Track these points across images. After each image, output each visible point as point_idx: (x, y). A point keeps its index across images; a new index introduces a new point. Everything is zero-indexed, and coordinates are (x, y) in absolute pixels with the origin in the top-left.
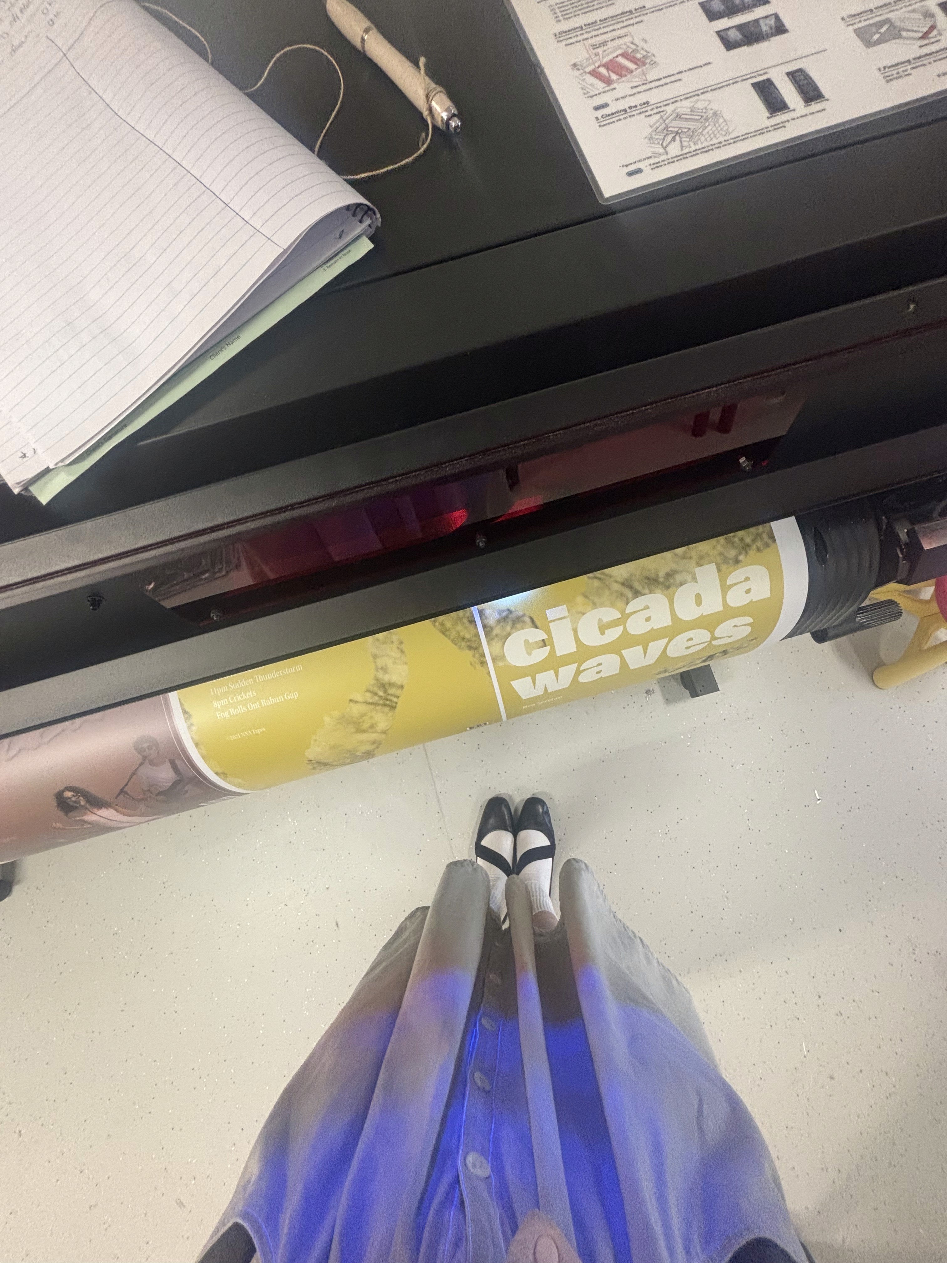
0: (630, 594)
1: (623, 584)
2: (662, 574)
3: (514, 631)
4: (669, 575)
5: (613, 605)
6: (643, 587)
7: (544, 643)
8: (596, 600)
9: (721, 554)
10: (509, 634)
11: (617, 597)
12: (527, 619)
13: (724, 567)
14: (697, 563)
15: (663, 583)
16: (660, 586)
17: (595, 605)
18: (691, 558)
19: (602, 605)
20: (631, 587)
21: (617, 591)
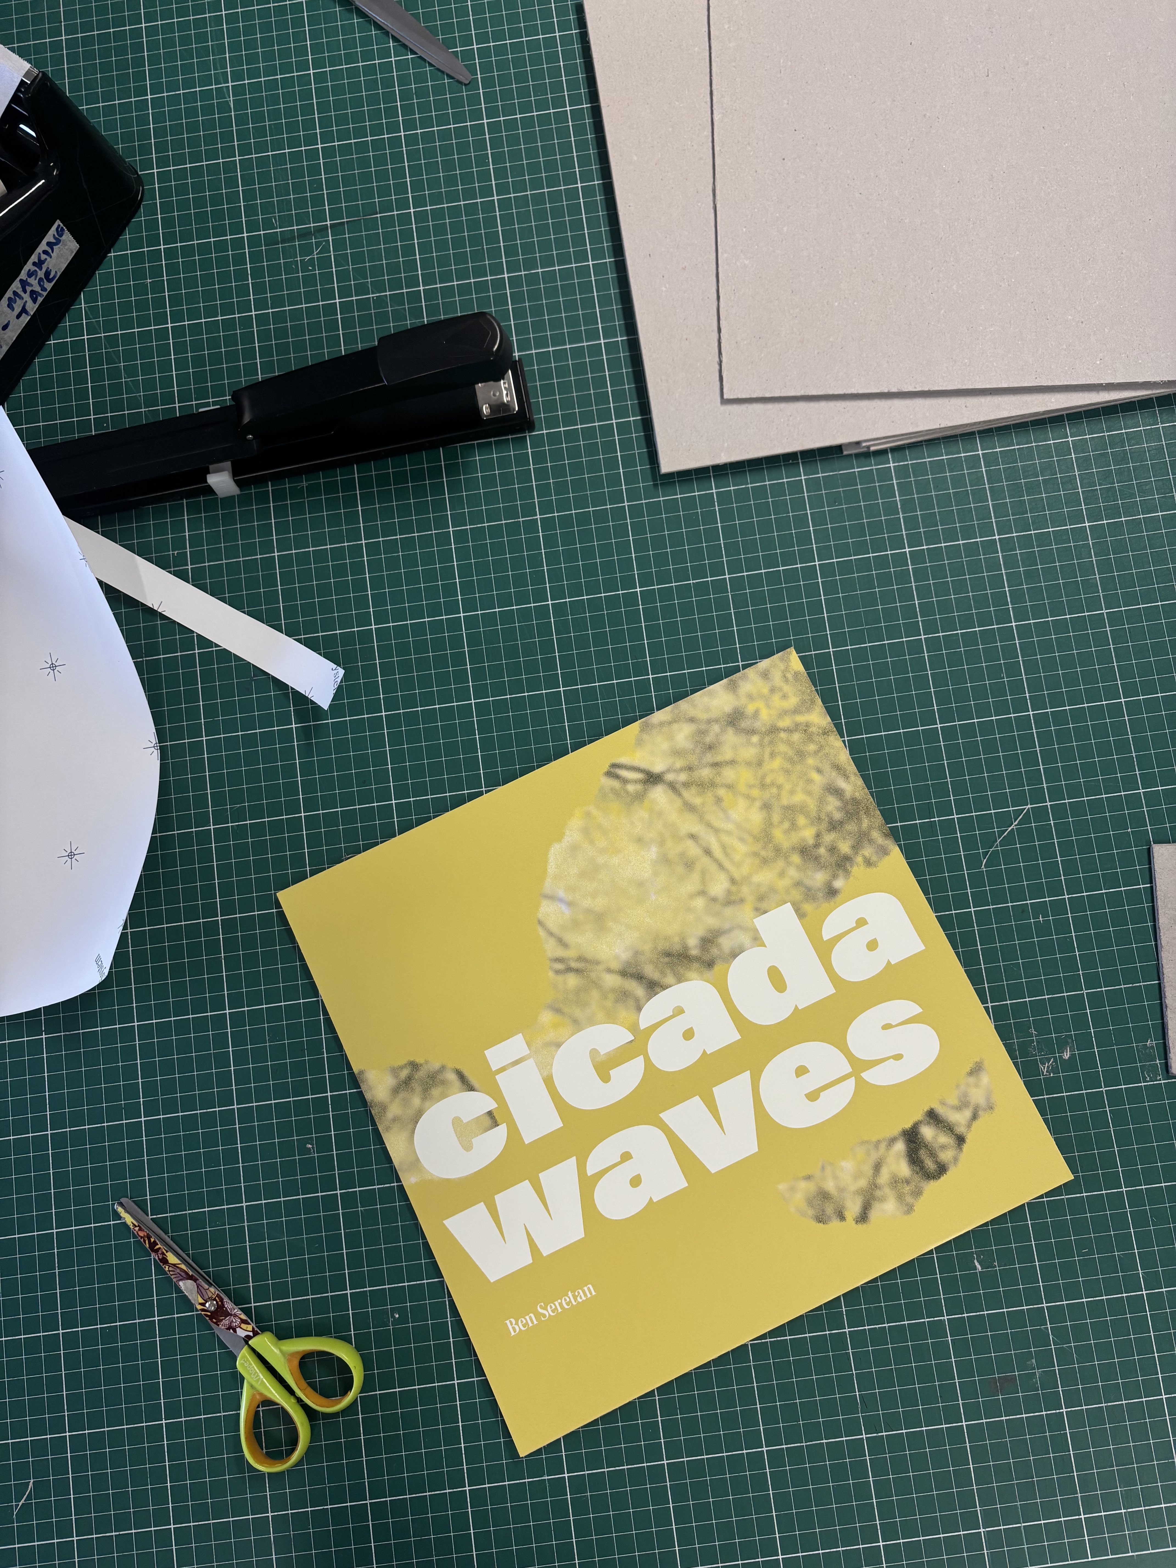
0: (639, 991)
1: (624, 973)
2: (692, 942)
3: (427, 1104)
4: (708, 941)
5: (611, 1018)
6: (663, 973)
7: (492, 1119)
8: (578, 1013)
9: (798, 884)
10: (419, 1114)
11: (617, 1001)
12: (452, 1077)
13: (808, 907)
14: (757, 909)
15: (698, 959)
16: (696, 965)
17: (577, 1025)
18: (742, 901)
19: (592, 1021)
20: (639, 977)
21: (614, 990)
